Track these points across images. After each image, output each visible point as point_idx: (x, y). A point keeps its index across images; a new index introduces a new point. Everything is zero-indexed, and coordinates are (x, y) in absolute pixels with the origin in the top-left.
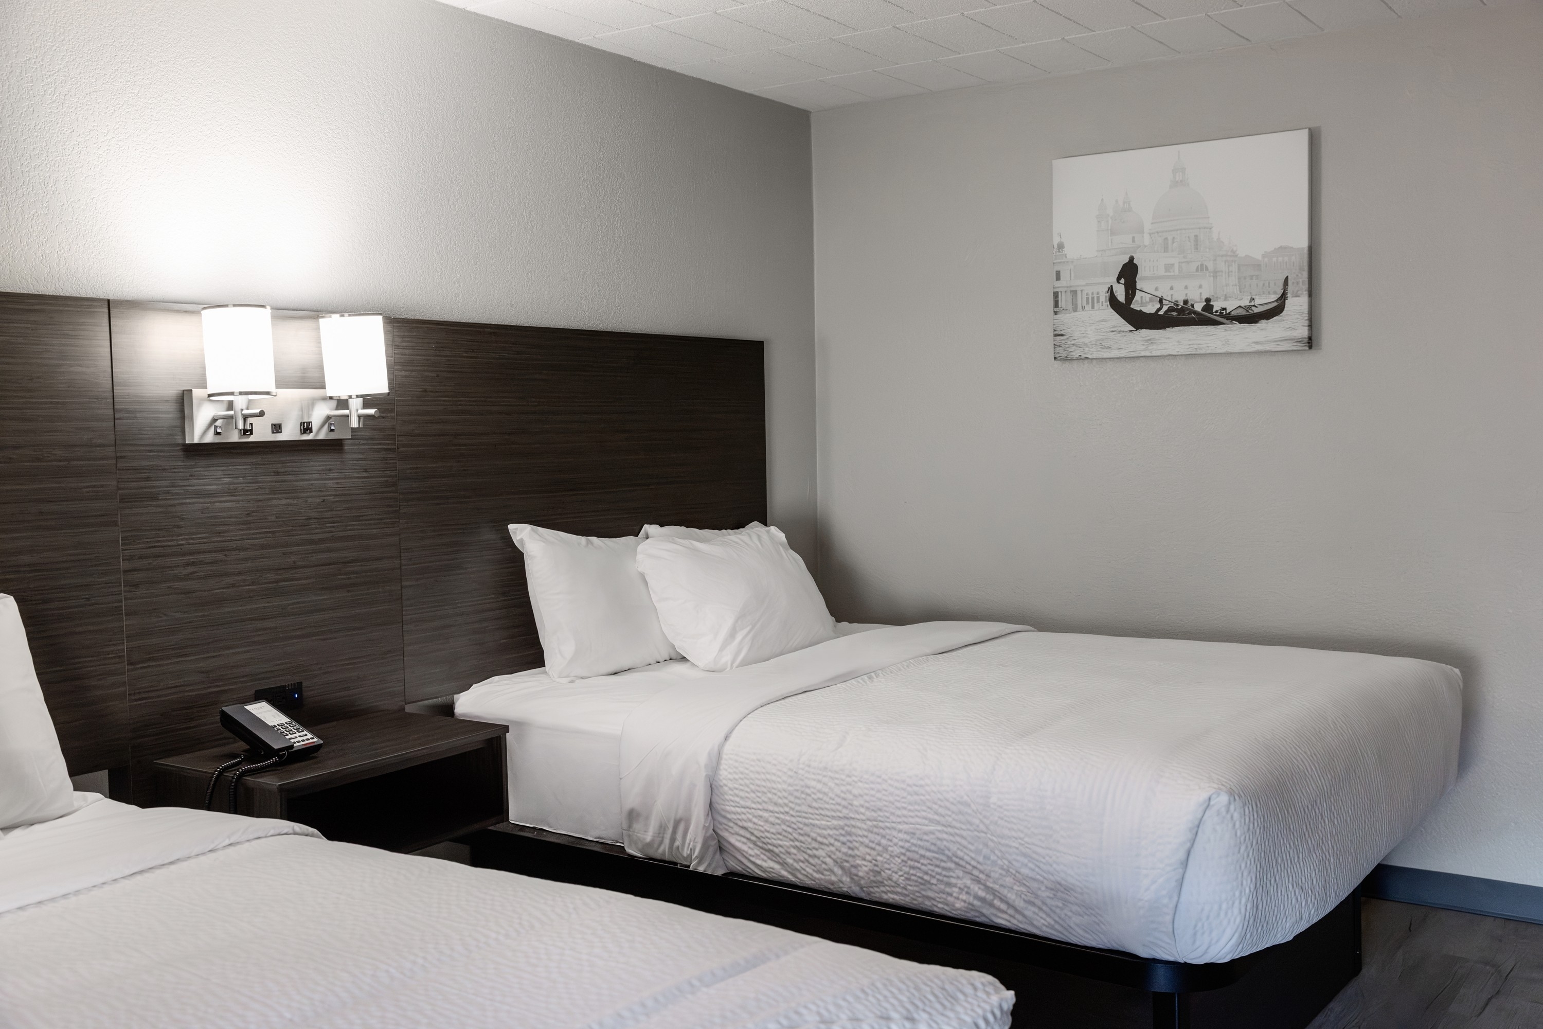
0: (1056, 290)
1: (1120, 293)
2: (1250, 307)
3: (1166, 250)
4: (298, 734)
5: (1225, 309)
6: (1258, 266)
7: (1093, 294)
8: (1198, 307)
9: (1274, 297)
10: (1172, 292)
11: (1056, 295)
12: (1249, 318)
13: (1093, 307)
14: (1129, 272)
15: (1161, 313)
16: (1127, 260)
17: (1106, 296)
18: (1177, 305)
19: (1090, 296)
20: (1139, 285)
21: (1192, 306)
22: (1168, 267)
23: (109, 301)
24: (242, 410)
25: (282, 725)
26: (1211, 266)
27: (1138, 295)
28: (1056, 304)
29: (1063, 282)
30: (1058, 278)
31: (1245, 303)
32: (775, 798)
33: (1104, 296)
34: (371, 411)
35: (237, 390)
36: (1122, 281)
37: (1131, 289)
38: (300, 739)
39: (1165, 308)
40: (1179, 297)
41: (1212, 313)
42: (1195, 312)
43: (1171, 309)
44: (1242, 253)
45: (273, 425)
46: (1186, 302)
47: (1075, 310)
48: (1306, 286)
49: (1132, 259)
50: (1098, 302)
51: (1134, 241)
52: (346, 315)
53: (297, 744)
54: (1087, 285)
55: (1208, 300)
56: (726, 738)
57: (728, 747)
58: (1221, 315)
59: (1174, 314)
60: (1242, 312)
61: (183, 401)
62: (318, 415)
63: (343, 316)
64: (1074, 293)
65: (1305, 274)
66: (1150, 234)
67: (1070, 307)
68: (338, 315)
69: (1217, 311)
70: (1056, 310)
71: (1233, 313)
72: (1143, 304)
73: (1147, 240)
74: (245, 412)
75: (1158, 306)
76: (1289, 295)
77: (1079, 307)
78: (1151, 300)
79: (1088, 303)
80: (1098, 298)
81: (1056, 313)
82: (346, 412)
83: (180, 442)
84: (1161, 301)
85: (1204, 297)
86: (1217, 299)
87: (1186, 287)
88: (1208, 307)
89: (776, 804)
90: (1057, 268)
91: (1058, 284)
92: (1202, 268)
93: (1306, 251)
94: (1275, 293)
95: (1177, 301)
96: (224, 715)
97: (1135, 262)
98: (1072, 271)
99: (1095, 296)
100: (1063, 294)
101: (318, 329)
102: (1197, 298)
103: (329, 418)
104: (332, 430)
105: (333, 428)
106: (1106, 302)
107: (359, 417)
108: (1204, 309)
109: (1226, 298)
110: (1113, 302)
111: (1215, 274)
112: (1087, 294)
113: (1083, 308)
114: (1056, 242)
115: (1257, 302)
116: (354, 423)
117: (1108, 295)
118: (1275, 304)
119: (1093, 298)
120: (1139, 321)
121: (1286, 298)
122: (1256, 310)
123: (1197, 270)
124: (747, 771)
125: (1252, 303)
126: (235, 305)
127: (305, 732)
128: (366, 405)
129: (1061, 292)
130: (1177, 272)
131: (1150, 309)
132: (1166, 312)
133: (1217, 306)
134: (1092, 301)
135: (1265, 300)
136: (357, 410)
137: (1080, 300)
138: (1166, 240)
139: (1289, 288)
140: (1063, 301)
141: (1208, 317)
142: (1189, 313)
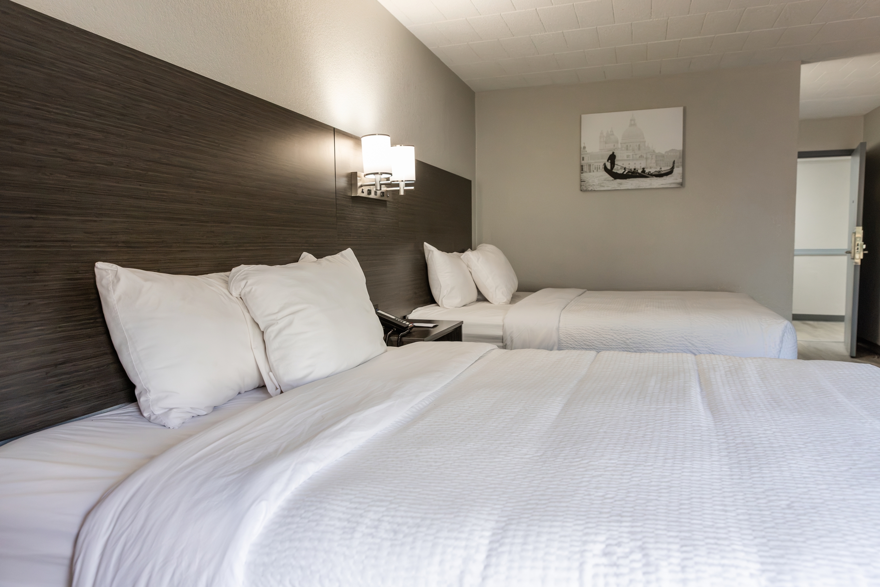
0: (581, 164)
1: (609, 166)
2: (660, 171)
3: (627, 149)
5: (650, 172)
6: (663, 156)
7: (597, 166)
8: (640, 171)
9: (669, 168)
10: (629, 165)
11: (582, 166)
12: (659, 175)
13: (597, 170)
14: (612, 158)
15: (625, 173)
16: (611, 153)
17: (603, 167)
18: (632, 170)
19: (596, 167)
20: (616, 163)
21: (637, 171)
22: (628, 156)
23: (334, 128)
26: (645, 156)
27: (616, 167)
28: (582, 170)
29: (585, 162)
30: (583, 160)
31: (658, 169)
33: (602, 166)
36: (609, 161)
37: (613, 164)
39: (626, 171)
40: (632, 167)
41: (645, 173)
42: (638, 173)
43: (629, 172)
44: (657, 151)
46: (635, 169)
47: (590, 172)
48: (681, 164)
49: (613, 153)
50: (599, 169)
51: (614, 146)
54: (595, 162)
55: (643, 169)
58: (649, 174)
59: (630, 174)
60: (657, 173)
63: (401, 146)
64: (590, 165)
65: (681, 160)
66: (621, 144)
67: (588, 171)
68: (399, 145)
69: (647, 173)
70: (582, 172)
71: (653, 174)
72: (618, 170)
73: (619, 146)
74: (381, 182)
75: (624, 171)
76: (675, 167)
77: (592, 171)
78: (621, 168)
79: (595, 169)
80: (600, 168)
82: (397, 188)
83: (351, 196)
84: (625, 169)
85: (642, 167)
86: (647, 168)
87: (635, 164)
88: (643, 171)
90: (582, 156)
91: (582, 162)
92: (641, 156)
93: (682, 151)
94: (670, 166)
95: (631, 169)
97: (615, 154)
98: (589, 157)
99: (598, 167)
100: (585, 166)
102: (639, 168)
103: (390, 191)
104: (392, 196)
106: (603, 169)
107: (404, 190)
108: (642, 172)
109: (651, 168)
111: (647, 159)
112: (595, 166)
113: (593, 171)
114: (583, 146)
115: (663, 169)
116: (402, 193)
117: (603, 166)
118: (669, 170)
119: (597, 168)
120: (616, 176)
122: (662, 173)
123: (639, 157)
125: (661, 170)
129: (584, 165)
130: (631, 158)
131: (621, 172)
132: (627, 173)
133: (647, 171)
134: (597, 169)
135: (665, 169)
137: (592, 168)
138: (627, 146)
139: (676, 165)
140: (585, 168)
141: (643, 175)
142: (636, 173)
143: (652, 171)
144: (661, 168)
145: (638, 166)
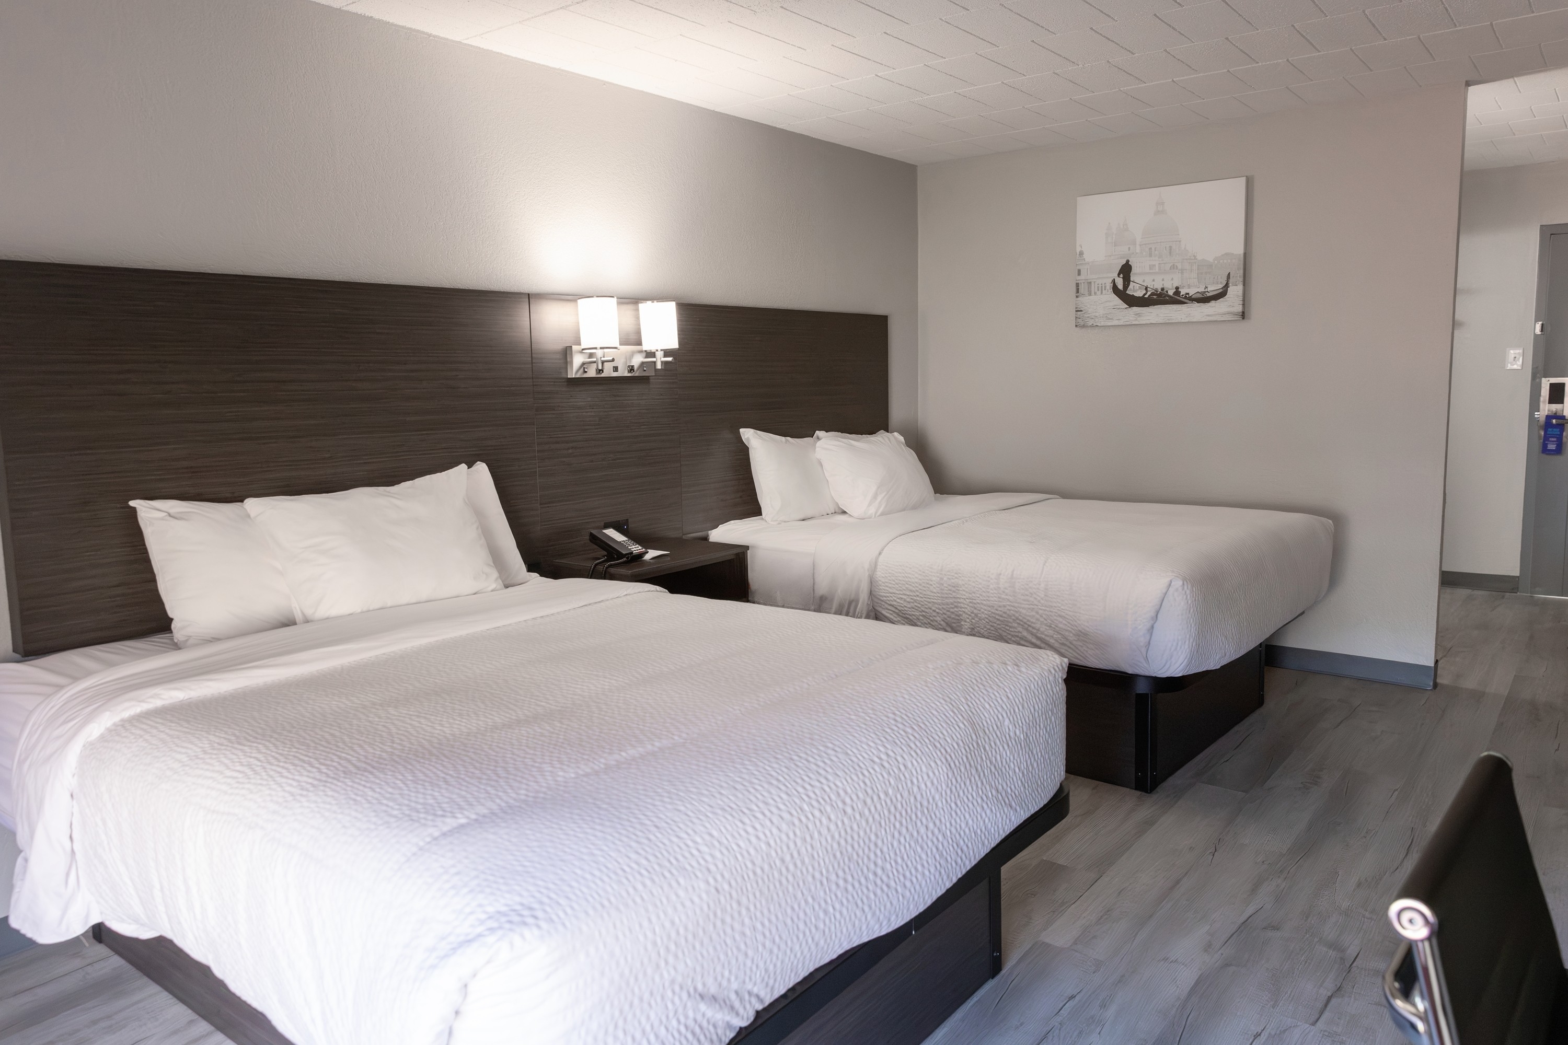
0: (1077, 282)
1: (1120, 284)
2: (1205, 292)
3: (1151, 255)
4: (633, 547)
5: (1188, 294)
6: (1210, 266)
7: (1102, 284)
8: (1171, 293)
9: (1221, 286)
10: (1154, 283)
11: (1077, 285)
12: (1204, 299)
13: (1102, 293)
14: (1126, 270)
15: (1146, 296)
16: (1124, 262)
17: (1110, 286)
18: (1157, 291)
19: (1100, 286)
20: (1132, 278)
21: (1167, 292)
22: (1152, 267)
23: (529, 294)
24: (601, 358)
25: (624, 541)
26: (1179, 266)
27: (1132, 285)
28: (1078, 291)
29: (1082, 277)
30: (1079, 274)
31: (1202, 289)
32: (911, 588)
33: (1109, 286)
34: (670, 359)
35: (598, 347)
36: (1121, 276)
37: (1127, 281)
38: (636, 549)
39: (1149, 293)
40: (1158, 286)
41: (1180, 297)
42: (1169, 296)
43: (1152, 294)
44: (1199, 258)
45: (614, 367)
46: (1163, 289)
47: (1090, 294)
48: (1241, 279)
49: (1128, 261)
50: (1105, 290)
52: (655, 301)
53: (634, 552)
54: (1098, 278)
55: (1177, 288)
56: (880, 554)
57: (881, 559)
58: (1185, 298)
59: (1155, 297)
60: (1200, 296)
61: (566, 352)
62: (637, 360)
63: (653, 302)
64: (1090, 284)
65: (1242, 272)
66: (1140, 245)
67: (1086, 293)
68: (650, 302)
69: (1183, 295)
70: (1077, 294)
71: (1193, 297)
72: (1135, 291)
73: (1138, 249)
74: (603, 359)
75: (1145, 292)
76: (1230, 285)
77: (1093, 293)
78: (1140, 288)
79: (1098, 290)
80: (1105, 287)
81: (1077, 297)
82: (654, 359)
83: (565, 376)
84: (1146, 288)
85: (1175, 286)
87: (1163, 280)
88: (1177, 292)
89: (911, 591)
90: (1078, 267)
91: (1079, 278)
92: (1174, 267)
93: (1242, 256)
94: (1221, 283)
95: (1157, 289)
96: (591, 534)
97: (1130, 263)
98: (1088, 270)
99: (1103, 285)
100: (1082, 284)
101: (637, 310)
102: (1170, 287)
103: (643, 363)
104: (645, 370)
105: (645, 369)
106: (1110, 289)
107: (662, 362)
108: (1174, 294)
109: (1189, 287)
110: (1115, 289)
111: (1182, 271)
112: (1098, 284)
113: (1095, 293)
114: (1078, 250)
115: (1209, 289)
116: (659, 366)
117: (1112, 285)
118: (1221, 290)
119: (1102, 287)
120: (1132, 301)
121: (1228, 287)
122: (1208, 295)
123: (1170, 269)
124: (893, 572)
125: (1206, 290)
126: (597, 297)
127: (637, 546)
128: (665, 356)
130: (1157, 270)
131: (1139, 294)
132: (1149, 296)
133: (1183, 292)
134: (1102, 289)
135: (1214, 288)
136: (661, 358)
137: (1094, 288)
138: (1150, 249)
139: (1231, 281)
140: (1082, 289)
141: (1176, 299)
142: (1165, 297)
143: (1192, 292)
144: (1206, 287)
145: (1169, 284)
